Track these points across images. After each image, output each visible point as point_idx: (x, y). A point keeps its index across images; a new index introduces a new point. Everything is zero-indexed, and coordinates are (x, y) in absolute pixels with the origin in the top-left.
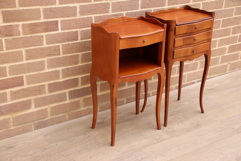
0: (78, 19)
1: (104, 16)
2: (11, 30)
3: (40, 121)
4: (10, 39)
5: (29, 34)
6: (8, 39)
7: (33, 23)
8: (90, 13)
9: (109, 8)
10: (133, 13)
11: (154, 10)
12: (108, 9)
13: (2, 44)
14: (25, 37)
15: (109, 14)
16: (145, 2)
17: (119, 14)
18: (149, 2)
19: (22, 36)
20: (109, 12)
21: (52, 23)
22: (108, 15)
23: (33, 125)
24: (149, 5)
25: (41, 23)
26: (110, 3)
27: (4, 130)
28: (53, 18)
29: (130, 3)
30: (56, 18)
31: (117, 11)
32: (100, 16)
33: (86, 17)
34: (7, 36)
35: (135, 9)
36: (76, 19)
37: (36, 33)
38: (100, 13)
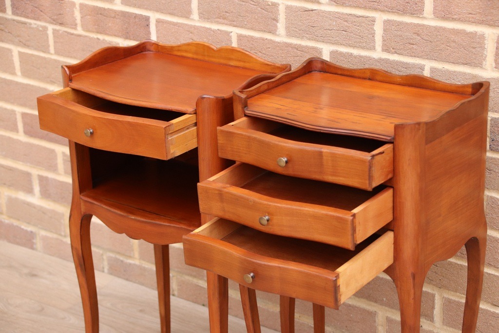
0: (195, 27)
1: (263, 39)
2: (62, 12)
3: (118, 257)
4: (61, 32)
5: (93, 32)
6: (58, 31)
7: (100, 8)
8: (225, 21)
9: (276, 20)
10: (355, 57)
11: (432, 70)
12: (274, 22)
13: (48, 37)
14: (86, 36)
15: (277, 39)
16: (399, 33)
17: (307, 47)
18: (415, 36)
19: (80, 31)
20: (276, 30)
21: (137, 20)
22: (274, 42)
23: (105, 257)
24: (414, 46)
25: (115, 11)
26: (279, 4)
27: (55, 236)
28: (139, 7)
29: (346, 23)
30: (146, 9)
31: (302, 38)
32: (252, 37)
33: (215, 27)
34: (55, 21)
35: (363, 48)
36: (191, 26)
37: (106, 34)
38: (252, 29)
